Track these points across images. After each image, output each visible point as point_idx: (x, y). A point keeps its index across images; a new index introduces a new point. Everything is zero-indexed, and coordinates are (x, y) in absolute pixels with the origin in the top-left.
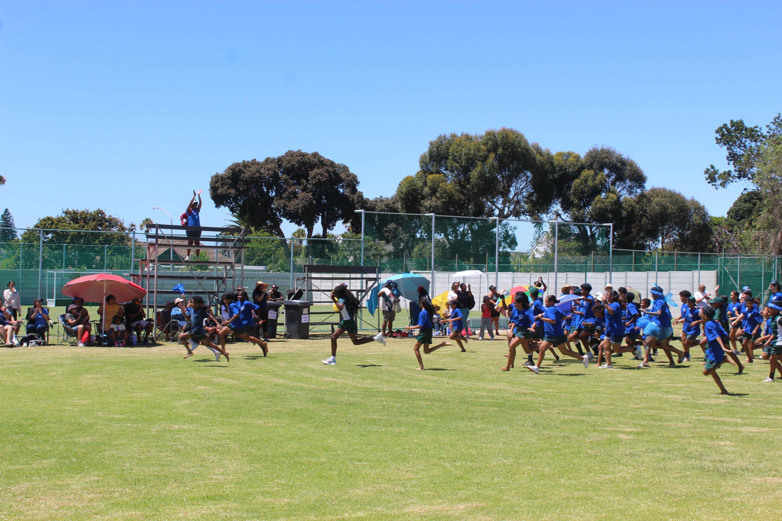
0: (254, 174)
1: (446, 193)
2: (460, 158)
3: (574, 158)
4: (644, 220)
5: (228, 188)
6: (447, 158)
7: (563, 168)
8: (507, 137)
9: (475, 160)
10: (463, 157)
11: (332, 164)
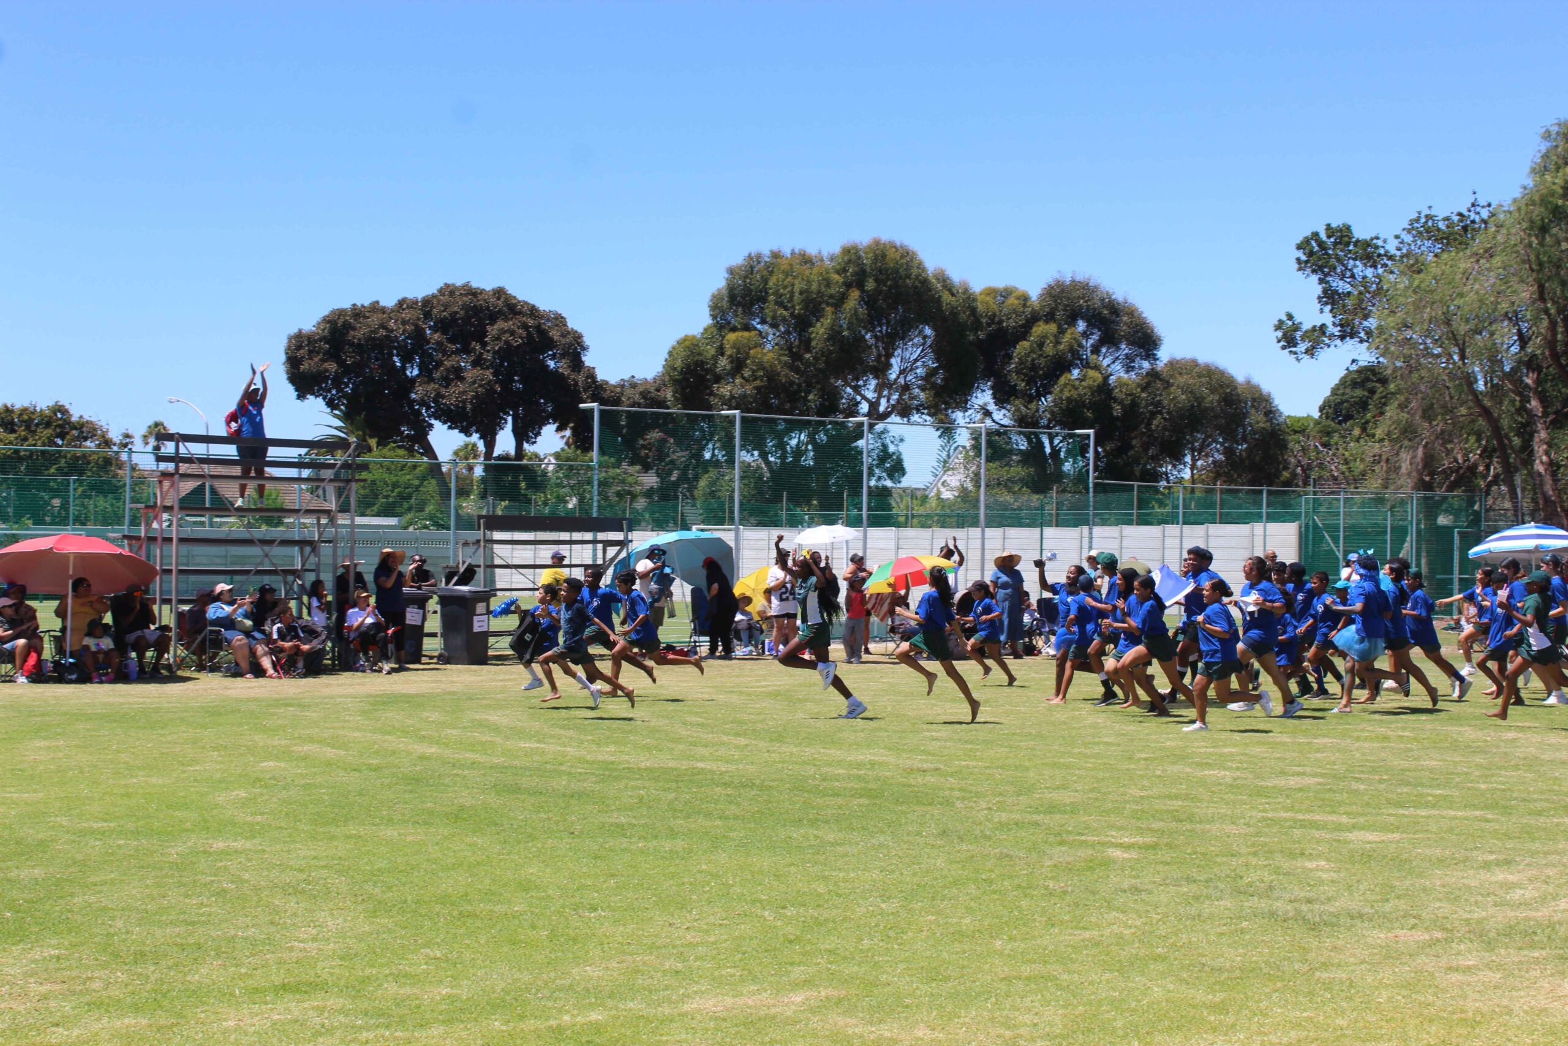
0: (375, 331)
1: (763, 369)
2: (791, 300)
3: (1018, 298)
4: (1157, 421)
5: (323, 361)
6: (764, 300)
7: (997, 320)
8: (884, 256)
9: (820, 304)
10: (797, 297)
11: (533, 311)
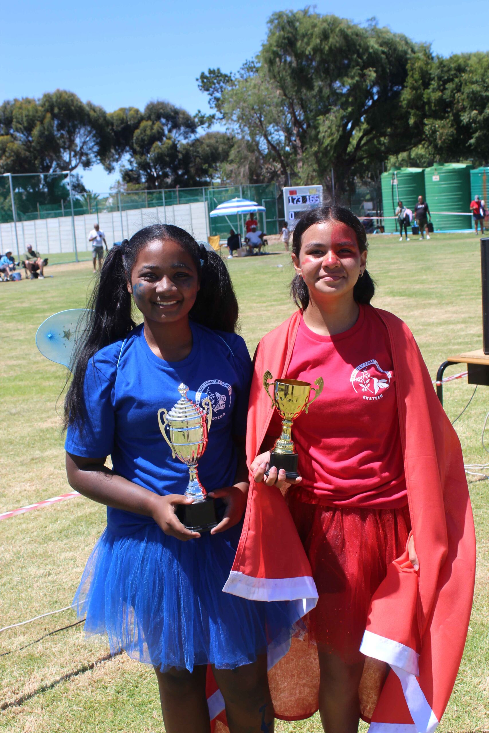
1: (14, 152)
2: (22, 120)
3: (134, 111)
4: (198, 160)
6: (12, 121)
7: (125, 121)
8: (61, 97)
9: (34, 121)
10: (25, 119)
